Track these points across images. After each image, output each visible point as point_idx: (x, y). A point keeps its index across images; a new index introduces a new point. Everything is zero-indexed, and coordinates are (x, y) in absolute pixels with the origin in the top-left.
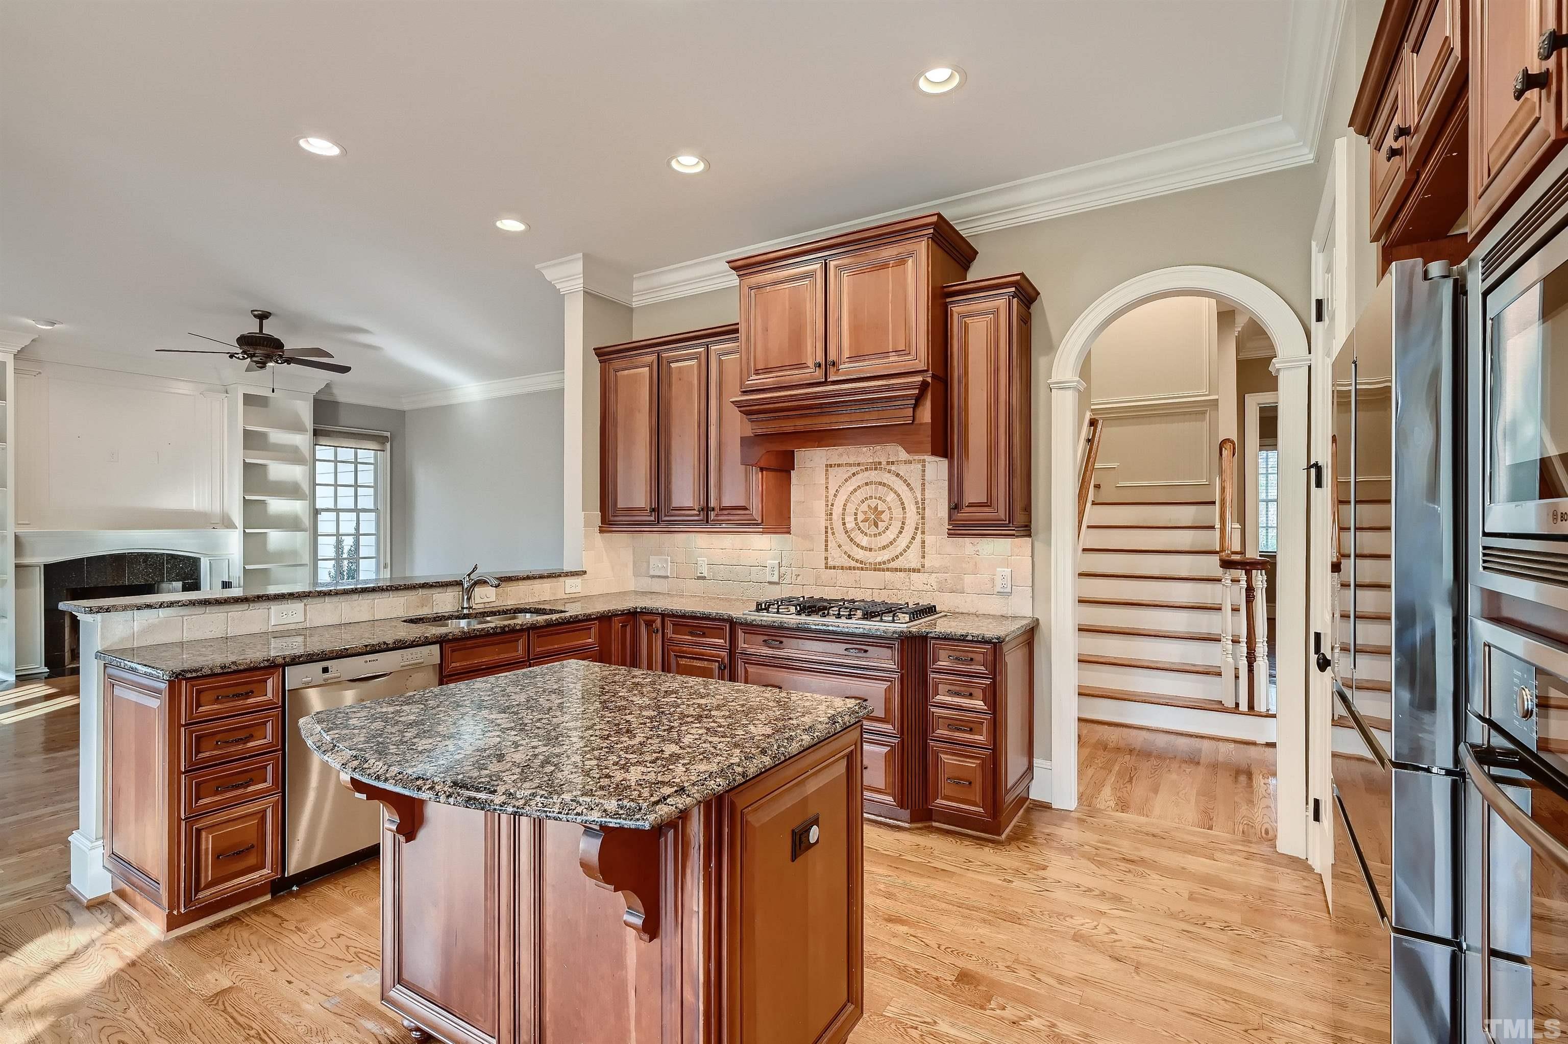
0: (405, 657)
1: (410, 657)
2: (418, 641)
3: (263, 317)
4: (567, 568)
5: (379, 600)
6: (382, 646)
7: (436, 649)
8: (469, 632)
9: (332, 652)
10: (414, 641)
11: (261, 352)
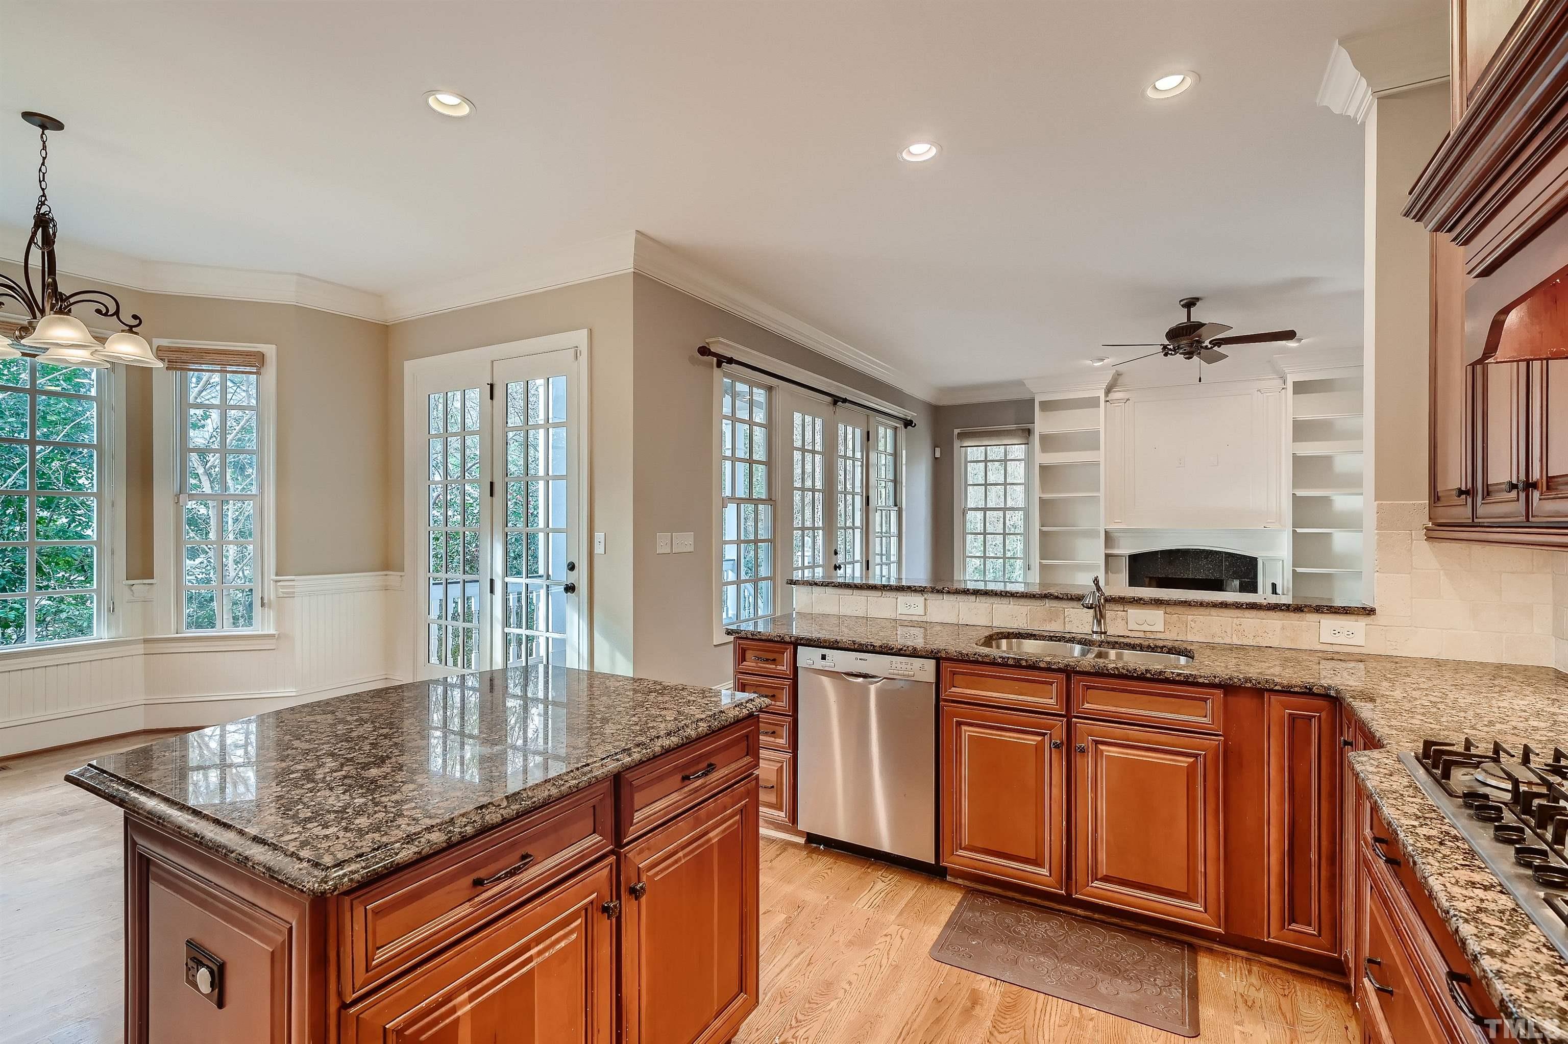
0: (894, 666)
1: (899, 666)
2: (905, 650)
3: (1190, 304)
4: (1338, 603)
5: (997, 605)
6: (869, 647)
7: (931, 664)
8: (967, 655)
9: (825, 641)
10: (901, 649)
11: (1185, 342)
